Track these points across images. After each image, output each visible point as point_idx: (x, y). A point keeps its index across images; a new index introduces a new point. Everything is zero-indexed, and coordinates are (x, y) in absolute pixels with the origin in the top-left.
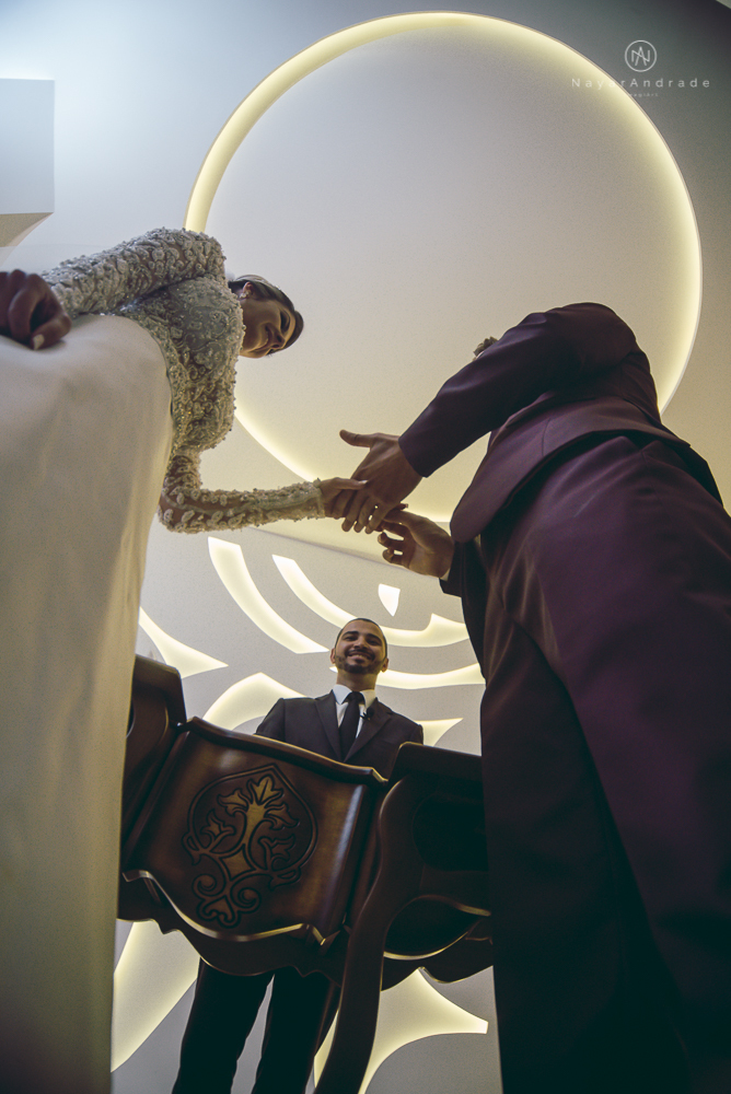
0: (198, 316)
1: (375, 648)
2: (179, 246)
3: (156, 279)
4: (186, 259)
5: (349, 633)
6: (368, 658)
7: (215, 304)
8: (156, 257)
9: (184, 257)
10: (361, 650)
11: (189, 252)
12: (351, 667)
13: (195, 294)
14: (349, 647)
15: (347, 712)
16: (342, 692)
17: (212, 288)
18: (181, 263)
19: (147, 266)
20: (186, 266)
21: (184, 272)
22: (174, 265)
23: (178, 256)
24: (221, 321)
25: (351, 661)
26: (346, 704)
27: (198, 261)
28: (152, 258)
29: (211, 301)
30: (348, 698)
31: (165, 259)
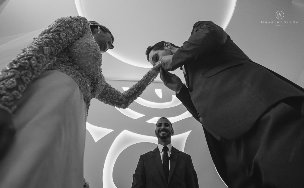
0: (83, 57)
1: (168, 128)
2: (71, 27)
3: (63, 46)
4: (75, 32)
5: (159, 124)
6: (166, 132)
7: (89, 50)
8: (62, 37)
9: (74, 32)
10: (164, 130)
11: (76, 28)
12: (161, 137)
13: (80, 48)
14: (159, 129)
15: (164, 156)
16: (161, 148)
17: (86, 43)
18: (73, 35)
19: (59, 43)
20: (75, 35)
21: (75, 37)
22: (71, 37)
23: (71, 33)
24: (93, 57)
25: (161, 134)
26: (163, 152)
27: (80, 31)
28: (60, 38)
29: (87, 50)
30: (163, 150)
31: (66, 36)
